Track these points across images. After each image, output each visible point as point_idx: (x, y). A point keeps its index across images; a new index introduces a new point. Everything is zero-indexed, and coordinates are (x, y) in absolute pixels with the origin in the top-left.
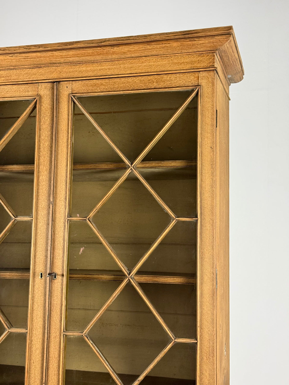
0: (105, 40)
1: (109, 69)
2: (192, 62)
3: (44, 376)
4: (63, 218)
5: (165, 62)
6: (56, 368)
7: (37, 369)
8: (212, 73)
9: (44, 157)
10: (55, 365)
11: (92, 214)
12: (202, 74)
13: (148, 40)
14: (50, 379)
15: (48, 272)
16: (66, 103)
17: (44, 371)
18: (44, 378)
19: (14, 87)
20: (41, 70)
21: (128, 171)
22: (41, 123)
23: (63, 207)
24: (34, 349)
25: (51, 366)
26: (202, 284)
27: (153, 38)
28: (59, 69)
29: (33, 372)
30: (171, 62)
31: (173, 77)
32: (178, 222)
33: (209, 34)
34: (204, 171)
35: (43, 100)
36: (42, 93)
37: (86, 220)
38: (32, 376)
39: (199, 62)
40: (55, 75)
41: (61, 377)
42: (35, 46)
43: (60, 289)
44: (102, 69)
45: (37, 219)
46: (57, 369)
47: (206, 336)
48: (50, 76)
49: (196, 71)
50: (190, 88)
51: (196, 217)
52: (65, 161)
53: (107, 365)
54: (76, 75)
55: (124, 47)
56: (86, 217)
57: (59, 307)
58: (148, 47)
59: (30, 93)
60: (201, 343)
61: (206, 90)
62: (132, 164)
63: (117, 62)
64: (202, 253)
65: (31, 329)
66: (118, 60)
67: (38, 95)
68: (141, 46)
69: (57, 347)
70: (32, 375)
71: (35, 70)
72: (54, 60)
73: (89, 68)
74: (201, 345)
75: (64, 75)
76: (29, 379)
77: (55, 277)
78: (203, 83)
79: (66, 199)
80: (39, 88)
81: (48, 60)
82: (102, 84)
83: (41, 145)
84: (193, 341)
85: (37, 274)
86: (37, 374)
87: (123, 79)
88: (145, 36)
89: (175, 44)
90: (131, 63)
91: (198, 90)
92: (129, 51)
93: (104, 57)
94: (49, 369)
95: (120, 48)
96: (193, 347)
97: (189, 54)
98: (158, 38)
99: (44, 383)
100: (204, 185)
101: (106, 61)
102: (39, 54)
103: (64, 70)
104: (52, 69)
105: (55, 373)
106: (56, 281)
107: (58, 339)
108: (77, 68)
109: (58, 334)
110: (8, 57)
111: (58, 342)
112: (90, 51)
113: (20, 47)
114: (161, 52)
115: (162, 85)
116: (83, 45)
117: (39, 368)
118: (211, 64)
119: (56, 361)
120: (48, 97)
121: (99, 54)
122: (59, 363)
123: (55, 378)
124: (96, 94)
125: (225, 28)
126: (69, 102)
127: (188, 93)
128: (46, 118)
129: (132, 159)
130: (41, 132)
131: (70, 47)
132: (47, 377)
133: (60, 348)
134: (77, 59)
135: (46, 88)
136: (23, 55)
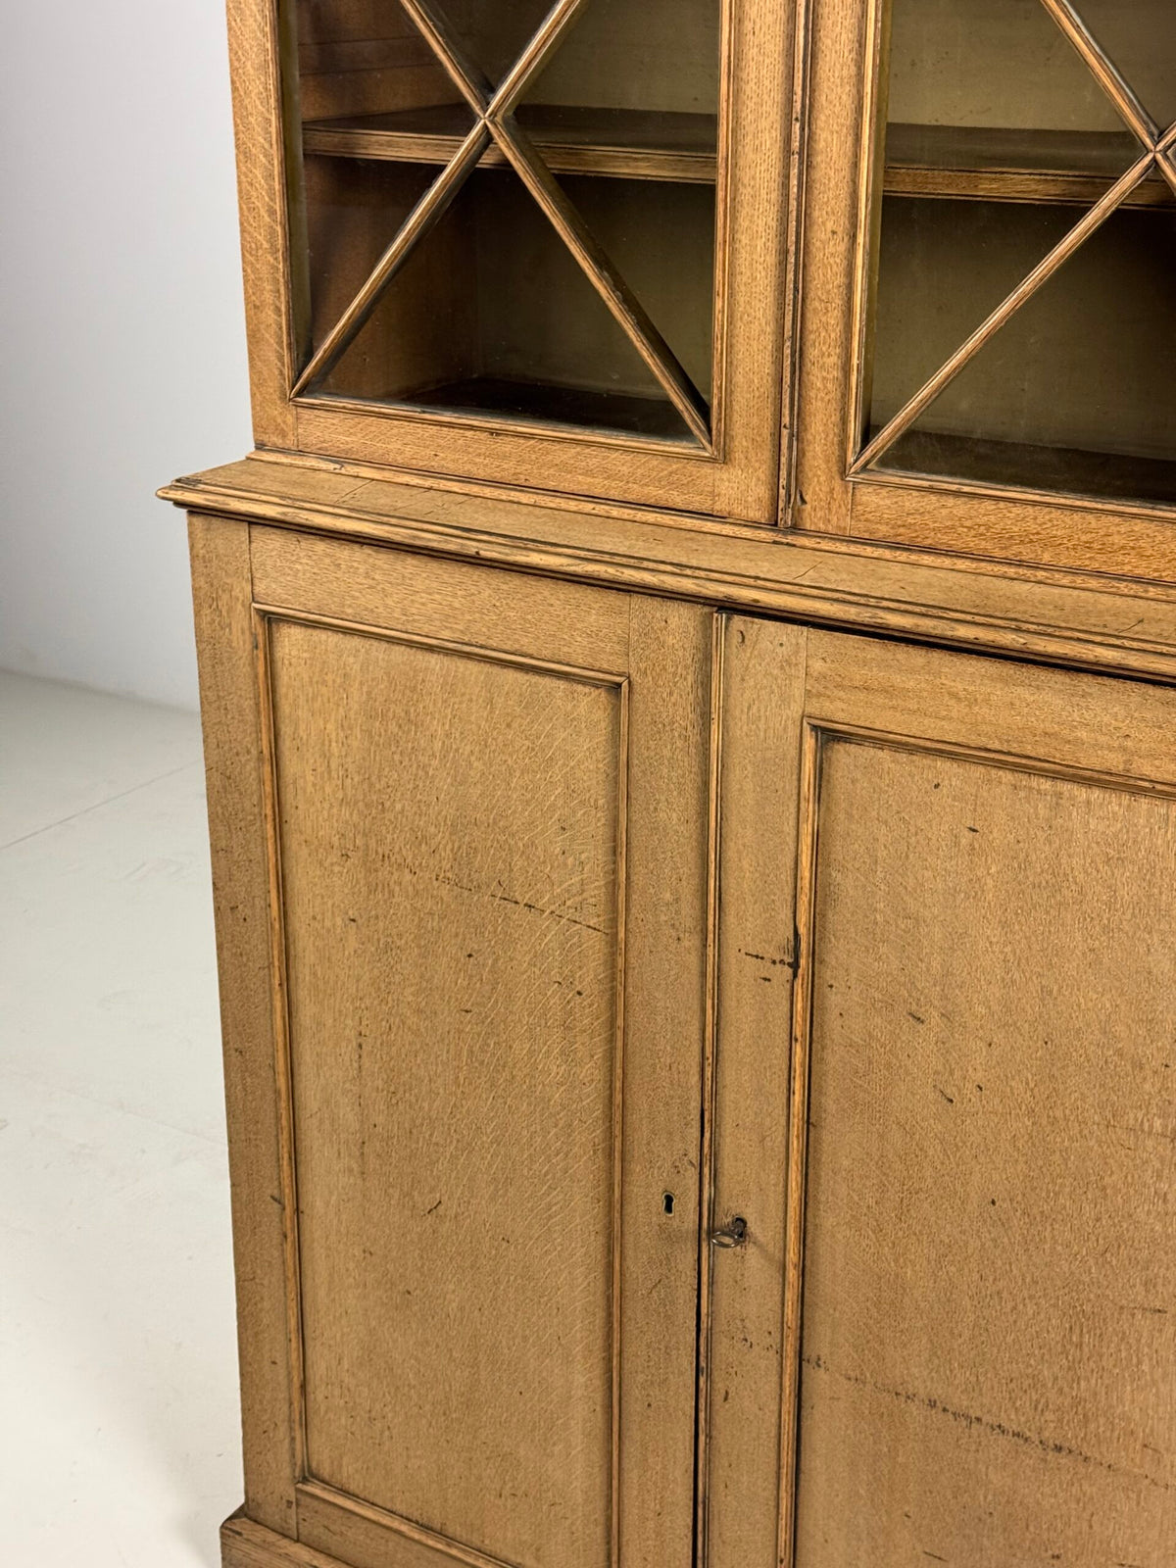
3: (798, 89)
6: (850, 51)
7: (767, 61)
10: (844, 36)
14: (822, 100)
17: (799, 65)
18: (798, 97)
25: (828, 42)
29: (752, 76)
38: (748, 92)
41: (868, 89)
46: (854, 55)
53: (1077, 28)
70: (750, 88)
76: (735, 103)
86: (767, 83)
94: (820, 56)
99: (797, 119)
105: (845, 72)
117: (776, 56)
119: (850, 22)
122: (860, 29)
123: (844, 97)
132: (813, 91)
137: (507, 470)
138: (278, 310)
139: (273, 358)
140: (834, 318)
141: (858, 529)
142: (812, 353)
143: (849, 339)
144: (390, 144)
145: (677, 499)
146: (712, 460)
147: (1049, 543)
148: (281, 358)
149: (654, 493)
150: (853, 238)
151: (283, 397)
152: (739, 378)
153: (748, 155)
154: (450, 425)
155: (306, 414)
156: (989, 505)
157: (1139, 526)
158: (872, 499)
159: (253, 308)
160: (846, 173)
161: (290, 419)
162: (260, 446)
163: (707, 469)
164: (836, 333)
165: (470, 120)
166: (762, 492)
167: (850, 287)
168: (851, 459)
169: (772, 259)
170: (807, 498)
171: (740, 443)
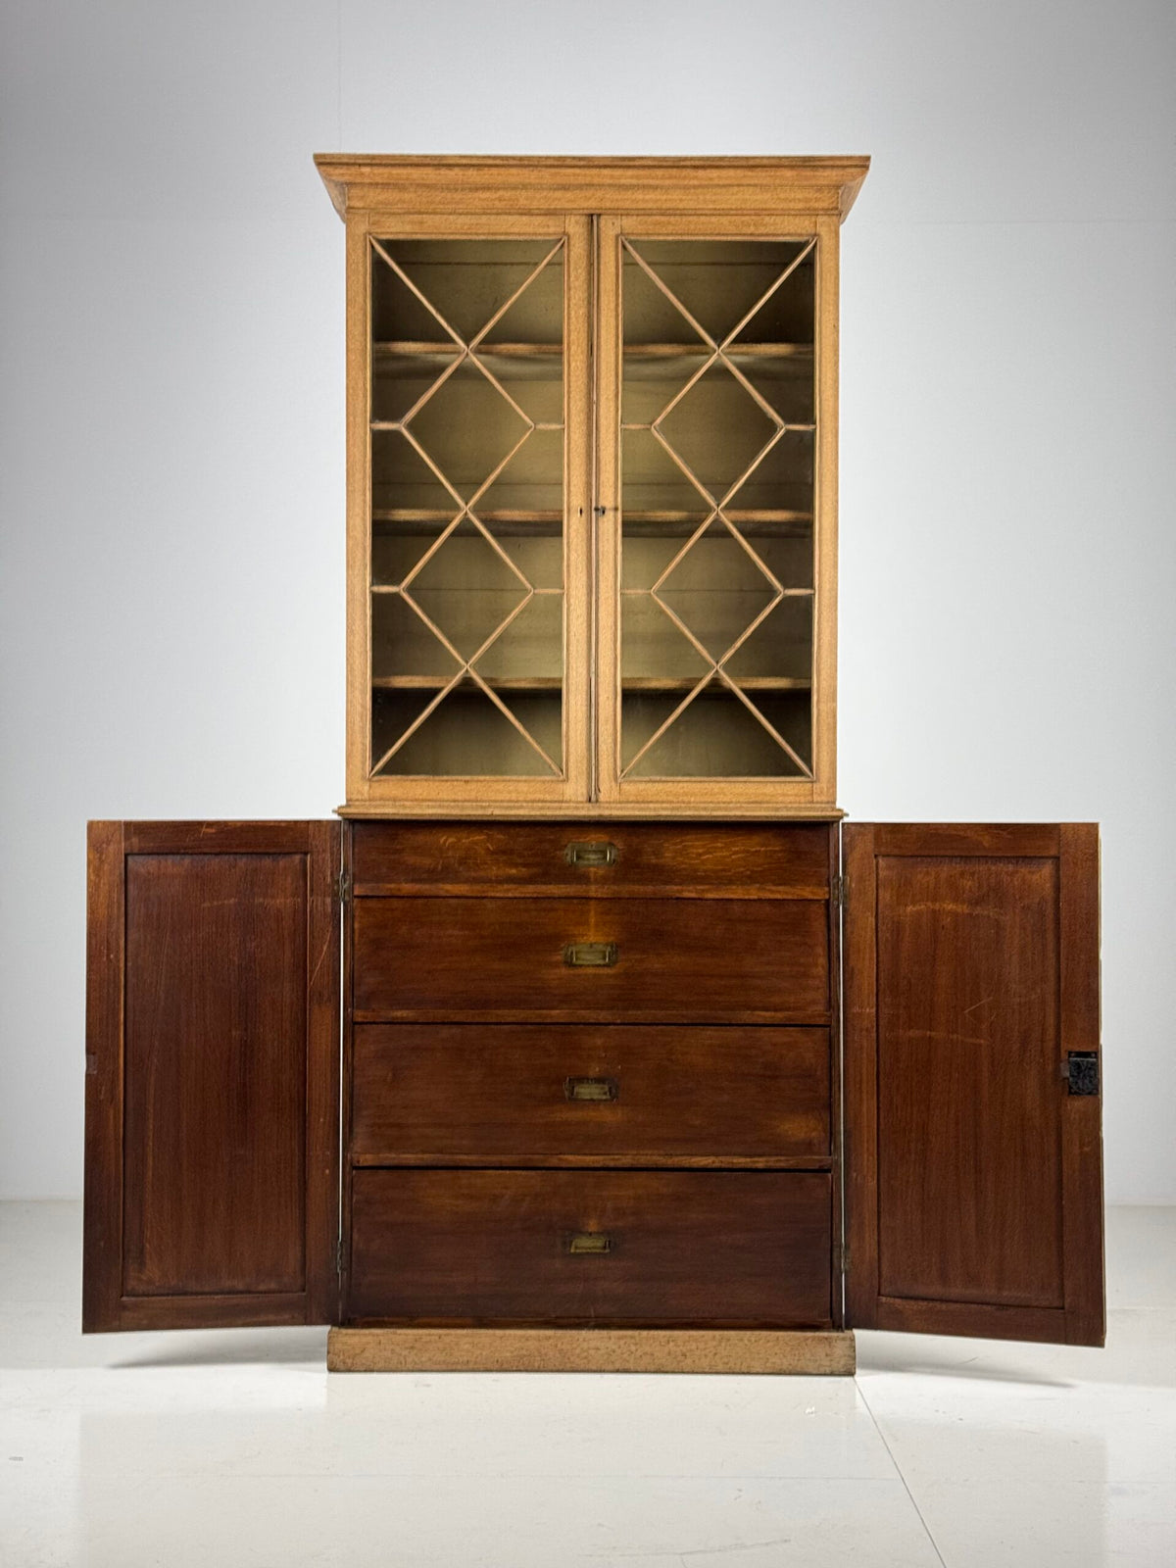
0: (685, 159)
1: (681, 200)
2: (807, 200)
4: (613, 425)
5: (767, 196)
7: (580, 644)
8: (834, 218)
9: (578, 333)
10: (609, 636)
11: (659, 421)
12: (820, 219)
13: (751, 163)
14: (602, 657)
15: (594, 506)
16: (612, 248)
19: (524, 218)
20: (569, 195)
21: (714, 357)
22: (572, 279)
23: (612, 409)
24: (573, 616)
25: (603, 638)
26: (820, 516)
27: (757, 162)
28: (599, 194)
29: (575, 649)
30: (775, 197)
31: (779, 219)
32: (788, 432)
33: (838, 163)
34: (823, 360)
35: (572, 242)
36: (571, 230)
37: (649, 429)
39: (817, 200)
40: (592, 204)
42: (574, 158)
43: (612, 531)
44: (670, 200)
45: (569, 427)
46: (612, 641)
47: (826, 586)
48: (585, 205)
49: (813, 213)
50: (805, 239)
51: (814, 423)
52: (614, 339)
54: (627, 205)
55: (713, 171)
56: (651, 424)
57: (611, 556)
58: (750, 173)
59: (552, 230)
60: (819, 595)
61: (826, 242)
62: (719, 346)
63: (692, 191)
64: (821, 475)
65: (568, 588)
66: (695, 187)
67: (564, 233)
68: (740, 173)
69: (612, 611)
71: (558, 194)
72: (596, 181)
73: (647, 197)
74: (819, 598)
75: (608, 205)
77: (604, 512)
78: (823, 231)
79: (617, 396)
80: (567, 221)
81: (588, 180)
82: (669, 223)
83: (573, 313)
84: (808, 592)
85: (572, 511)
86: (580, 651)
87: (702, 218)
88: (747, 158)
89: (788, 173)
90: (715, 194)
91: (816, 243)
92: (719, 177)
93: (675, 181)
94: (600, 642)
95: (708, 171)
96: (808, 601)
97: (804, 187)
98: (765, 162)
100: (823, 380)
101: (676, 187)
102: (577, 171)
103: (608, 196)
104: (589, 193)
106: (605, 519)
107: (612, 602)
108: (629, 194)
109: (612, 593)
110: (526, 171)
111: (613, 605)
112: (660, 172)
113: (547, 158)
114: (765, 182)
115: (762, 230)
116: (650, 163)
117: (584, 642)
118: (834, 205)
120: (582, 238)
121: (670, 178)
123: (610, 654)
124: (661, 238)
125: (860, 157)
126: (617, 247)
127: (800, 246)
128: (579, 271)
129: (719, 339)
130: (572, 292)
131: (631, 163)
133: (616, 612)
134: (634, 182)
135: (577, 222)
136: (553, 170)
137: (473, 796)
138: (364, 744)
139: (359, 765)
140: (610, 726)
141: (623, 798)
142: (601, 739)
143: (616, 733)
144: (410, 681)
145: (548, 797)
146: (563, 781)
147: (693, 794)
148: (364, 763)
149: (541, 796)
150: (616, 699)
151: (363, 778)
152: (572, 750)
153: (573, 674)
154: (447, 781)
155: (375, 785)
156: (670, 784)
157: (722, 785)
158: (625, 787)
159: (350, 743)
160: (612, 679)
161: (366, 788)
162: (348, 800)
163: (561, 785)
164: (611, 730)
165: (460, 667)
166: (585, 791)
167: (615, 715)
168: (619, 773)
169: (584, 709)
170: (601, 789)
171: (573, 773)
